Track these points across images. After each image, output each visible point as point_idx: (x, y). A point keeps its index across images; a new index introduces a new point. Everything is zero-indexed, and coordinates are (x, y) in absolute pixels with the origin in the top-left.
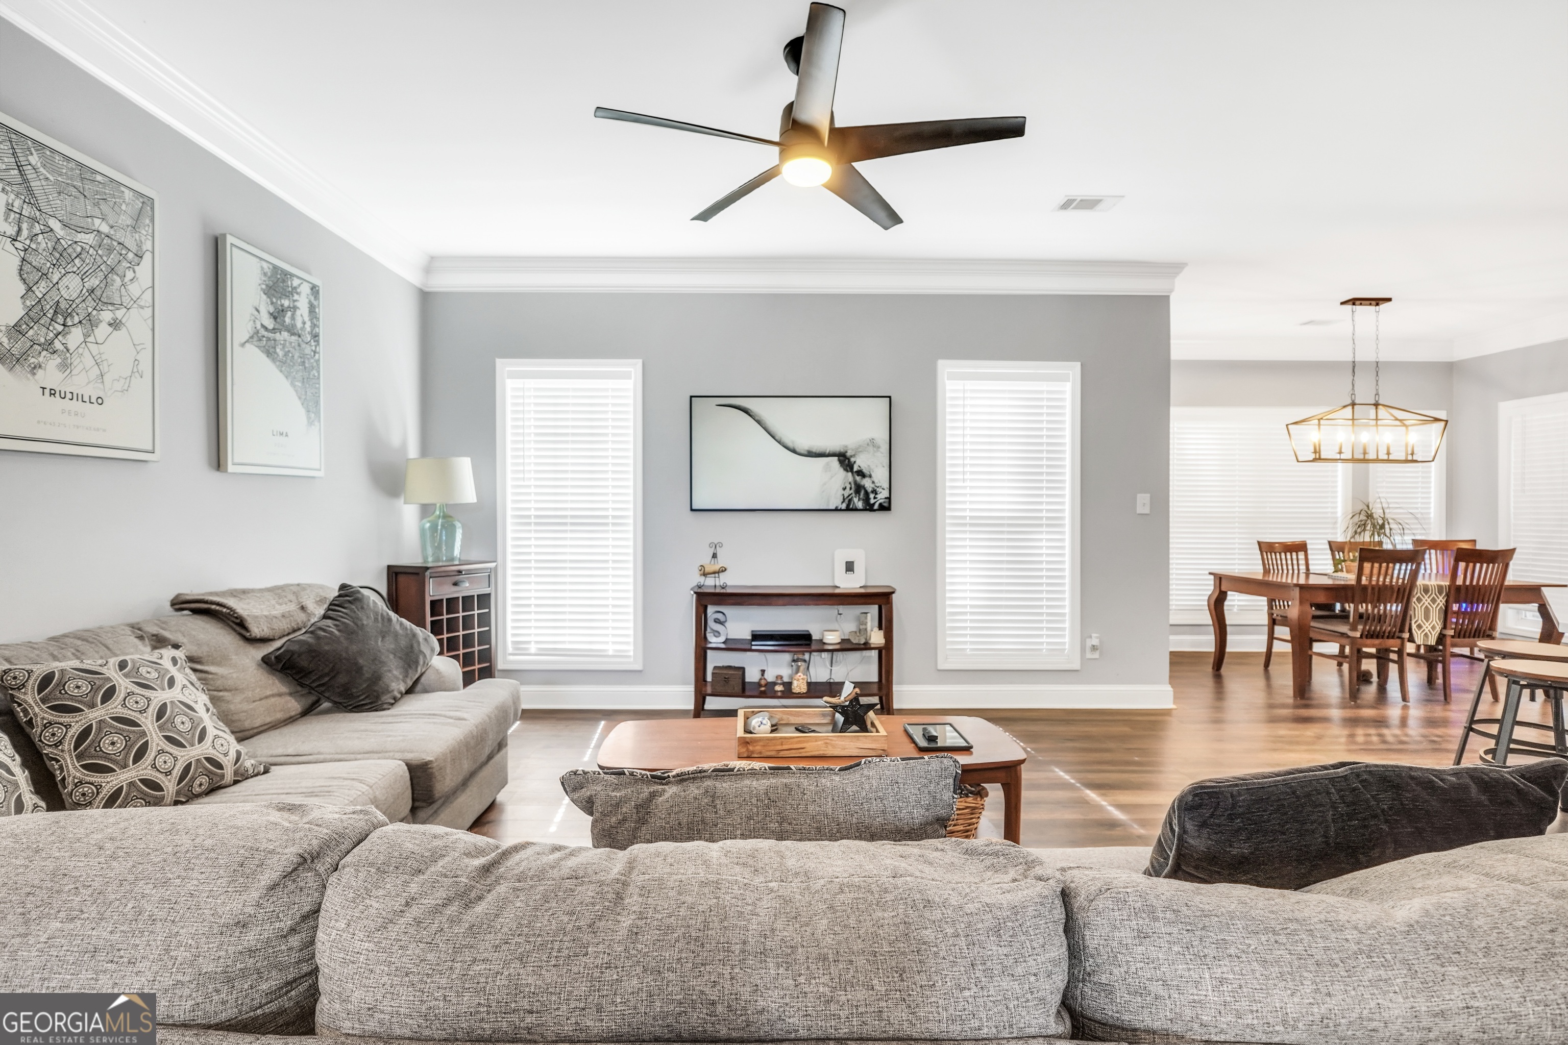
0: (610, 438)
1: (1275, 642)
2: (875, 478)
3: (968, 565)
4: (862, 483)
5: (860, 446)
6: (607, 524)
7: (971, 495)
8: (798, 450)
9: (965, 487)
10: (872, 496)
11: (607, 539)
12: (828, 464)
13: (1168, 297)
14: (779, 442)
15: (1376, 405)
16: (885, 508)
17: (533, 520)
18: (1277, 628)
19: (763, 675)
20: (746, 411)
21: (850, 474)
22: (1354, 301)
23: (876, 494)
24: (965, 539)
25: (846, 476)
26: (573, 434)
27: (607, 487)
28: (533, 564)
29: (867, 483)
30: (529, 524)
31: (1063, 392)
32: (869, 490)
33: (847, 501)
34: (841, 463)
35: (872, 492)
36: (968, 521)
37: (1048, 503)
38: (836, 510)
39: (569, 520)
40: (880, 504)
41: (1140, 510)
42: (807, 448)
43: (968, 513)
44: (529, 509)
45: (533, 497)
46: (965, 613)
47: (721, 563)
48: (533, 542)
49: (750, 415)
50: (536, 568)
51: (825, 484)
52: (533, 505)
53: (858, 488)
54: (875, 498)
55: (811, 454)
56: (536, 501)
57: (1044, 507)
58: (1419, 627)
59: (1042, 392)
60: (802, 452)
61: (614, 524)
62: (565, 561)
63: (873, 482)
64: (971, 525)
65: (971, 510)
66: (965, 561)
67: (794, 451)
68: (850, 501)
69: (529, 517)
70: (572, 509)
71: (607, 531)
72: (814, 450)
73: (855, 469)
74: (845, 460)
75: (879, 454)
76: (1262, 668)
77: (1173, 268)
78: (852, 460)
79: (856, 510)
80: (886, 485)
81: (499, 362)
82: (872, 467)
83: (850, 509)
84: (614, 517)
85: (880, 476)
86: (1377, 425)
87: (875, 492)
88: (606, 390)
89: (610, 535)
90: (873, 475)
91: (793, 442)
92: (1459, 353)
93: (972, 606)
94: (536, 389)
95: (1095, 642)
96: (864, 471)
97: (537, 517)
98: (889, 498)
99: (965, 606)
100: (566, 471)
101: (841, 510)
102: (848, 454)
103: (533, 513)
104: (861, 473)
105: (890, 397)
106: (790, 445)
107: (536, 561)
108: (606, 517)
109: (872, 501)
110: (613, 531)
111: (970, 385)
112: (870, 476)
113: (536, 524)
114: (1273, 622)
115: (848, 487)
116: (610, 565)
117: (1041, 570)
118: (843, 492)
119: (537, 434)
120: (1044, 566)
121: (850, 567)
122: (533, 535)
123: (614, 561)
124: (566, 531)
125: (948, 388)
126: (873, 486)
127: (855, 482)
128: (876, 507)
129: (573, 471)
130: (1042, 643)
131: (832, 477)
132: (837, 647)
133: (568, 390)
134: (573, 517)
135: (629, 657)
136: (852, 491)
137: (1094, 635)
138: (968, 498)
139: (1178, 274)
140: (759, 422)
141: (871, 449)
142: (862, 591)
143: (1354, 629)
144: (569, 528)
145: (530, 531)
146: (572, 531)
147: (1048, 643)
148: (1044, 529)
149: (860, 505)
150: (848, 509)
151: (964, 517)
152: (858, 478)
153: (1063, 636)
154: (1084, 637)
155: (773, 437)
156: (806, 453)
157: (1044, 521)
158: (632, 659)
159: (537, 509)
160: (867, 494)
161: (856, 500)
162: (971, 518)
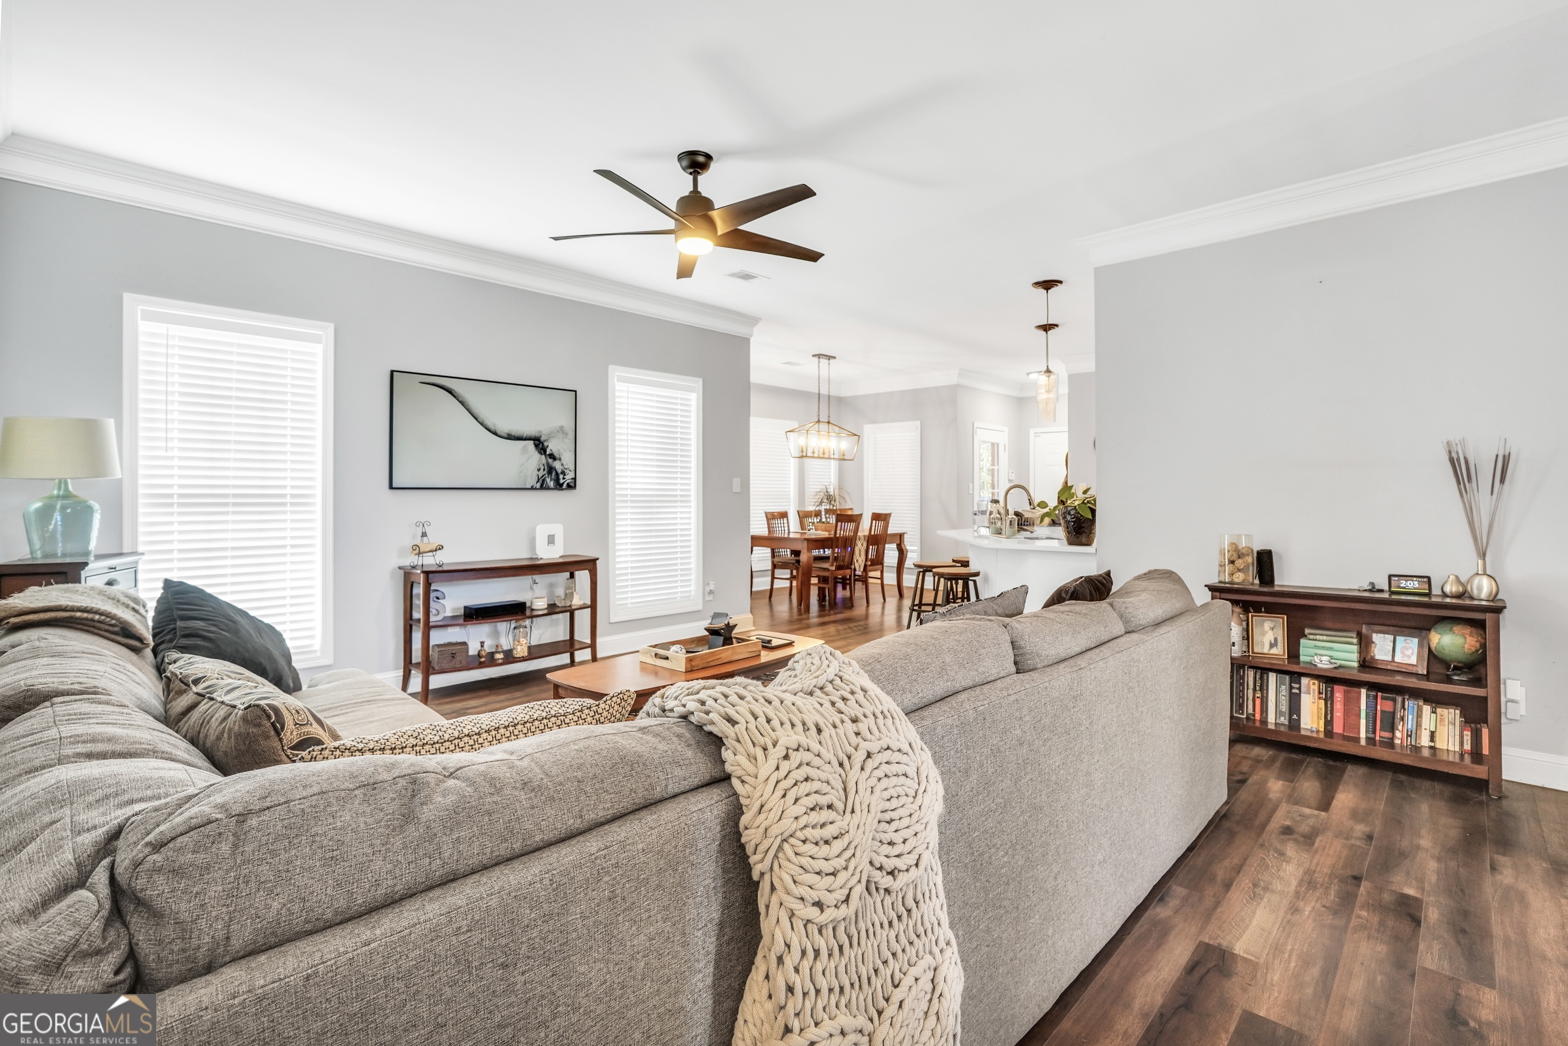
0: (289, 406)
1: (775, 580)
2: (563, 461)
3: (629, 534)
4: (554, 465)
5: (552, 432)
6: (284, 504)
7: (632, 477)
8: (499, 433)
9: (627, 471)
10: (561, 477)
11: (285, 521)
12: (525, 447)
13: (748, 340)
14: (482, 424)
15: (829, 422)
16: (572, 486)
17: (176, 500)
18: (777, 571)
19: (482, 646)
20: (450, 391)
21: (543, 456)
22: (819, 356)
23: (565, 475)
24: (627, 513)
25: (540, 459)
26: (238, 398)
27: (284, 461)
28: (176, 555)
29: (557, 465)
30: (172, 505)
31: (689, 400)
32: (559, 471)
33: (541, 480)
34: (536, 446)
35: (562, 473)
36: (629, 498)
37: (681, 484)
38: (532, 488)
39: (231, 500)
40: (568, 484)
41: (734, 490)
42: (507, 431)
43: (629, 492)
44: (171, 486)
45: (176, 471)
46: (627, 574)
47: (434, 539)
48: (176, 527)
49: (454, 396)
50: (180, 560)
51: (522, 465)
52: (176, 481)
53: (551, 469)
54: (564, 478)
55: (510, 437)
56: (180, 477)
57: (678, 487)
58: (857, 561)
59: (677, 398)
60: (503, 434)
61: (292, 504)
62: (225, 549)
63: (562, 465)
64: (632, 501)
65: (632, 489)
66: (627, 531)
67: (495, 433)
68: (543, 481)
69: (171, 496)
70: (235, 487)
71: (285, 512)
72: (513, 434)
73: (548, 453)
74: (539, 444)
75: (566, 440)
76: (767, 599)
77: (753, 320)
78: (546, 444)
79: (548, 488)
80: (572, 468)
81: (127, 297)
82: (561, 451)
83: (543, 487)
84: (293, 496)
85: (567, 459)
86: (829, 436)
87: (563, 473)
88: (285, 351)
89: (288, 517)
90: (562, 458)
91: (494, 425)
92: (846, 392)
93: (632, 568)
94: (182, 338)
95: (712, 587)
96: (555, 454)
97: (181, 496)
98: (575, 479)
99: (627, 568)
100: (228, 442)
101: (536, 489)
102: (542, 439)
103: (176, 490)
104: (552, 456)
105: (576, 391)
106: (492, 427)
107: (180, 551)
108: (284, 496)
109: (562, 481)
110: (292, 512)
111: (633, 387)
112: (560, 459)
113: (180, 505)
114: (774, 566)
115: (542, 468)
116: (288, 550)
117: (676, 536)
118: (538, 473)
119: (182, 394)
120: (679, 532)
121: (551, 540)
122: (176, 518)
123: (293, 546)
124: (227, 513)
125: (617, 388)
126: (562, 467)
127: (548, 464)
128: (565, 486)
129: (236, 442)
130: (677, 593)
131: (528, 459)
132: (545, 612)
133: (231, 344)
134: (235, 496)
135: (315, 651)
136: (545, 472)
137: (711, 583)
138: (629, 480)
139: (756, 324)
140: (462, 403)
141: (560, 435)
142: (561, 560)
143: (832, 565)
144: (231, 509)
145: (172, 514)
146: (234, 513)
147: (682, 592)
148: (679, 504)
149: (551, 484)
150: (542, 488)
151: (626, 495)
152: (550, 461)
153: (690, 586)
154: (706, 584)
155: (476, 419)
156: (506, 436)
157: (679, 498)
158: (318, 654)
159: (181, 486)
160: (557, 474)
161: (548, 480)
162: (632, 495)
